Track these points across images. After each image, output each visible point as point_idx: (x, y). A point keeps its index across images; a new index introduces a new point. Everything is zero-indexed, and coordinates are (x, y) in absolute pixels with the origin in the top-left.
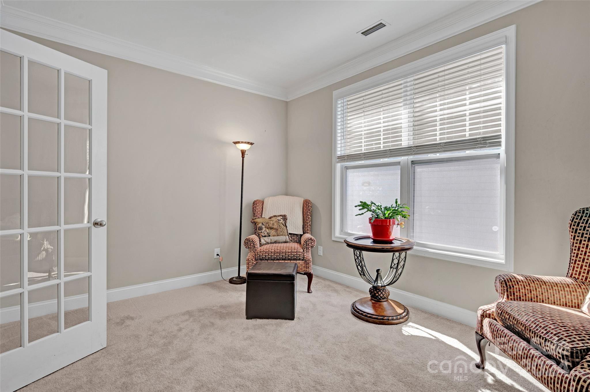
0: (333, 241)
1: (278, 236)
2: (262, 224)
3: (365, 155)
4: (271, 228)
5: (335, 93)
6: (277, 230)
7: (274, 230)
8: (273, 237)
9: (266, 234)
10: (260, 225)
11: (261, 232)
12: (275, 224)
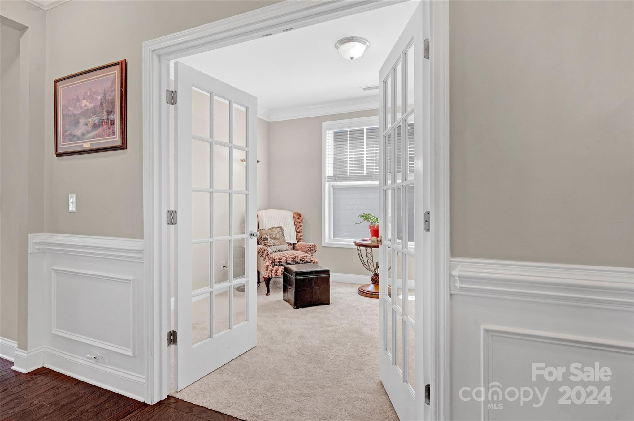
0: (323, 247)
1: (281, 245)
2: (267, 235)
3: (354, 177)
4: (275, 239)
5: (324, 124)
6: (279, 240)
7: (277, 240)
8: (278, 246)
9: (272, 244)
10: (265, 236)
11: (267, 243)
12: (278, 235)
